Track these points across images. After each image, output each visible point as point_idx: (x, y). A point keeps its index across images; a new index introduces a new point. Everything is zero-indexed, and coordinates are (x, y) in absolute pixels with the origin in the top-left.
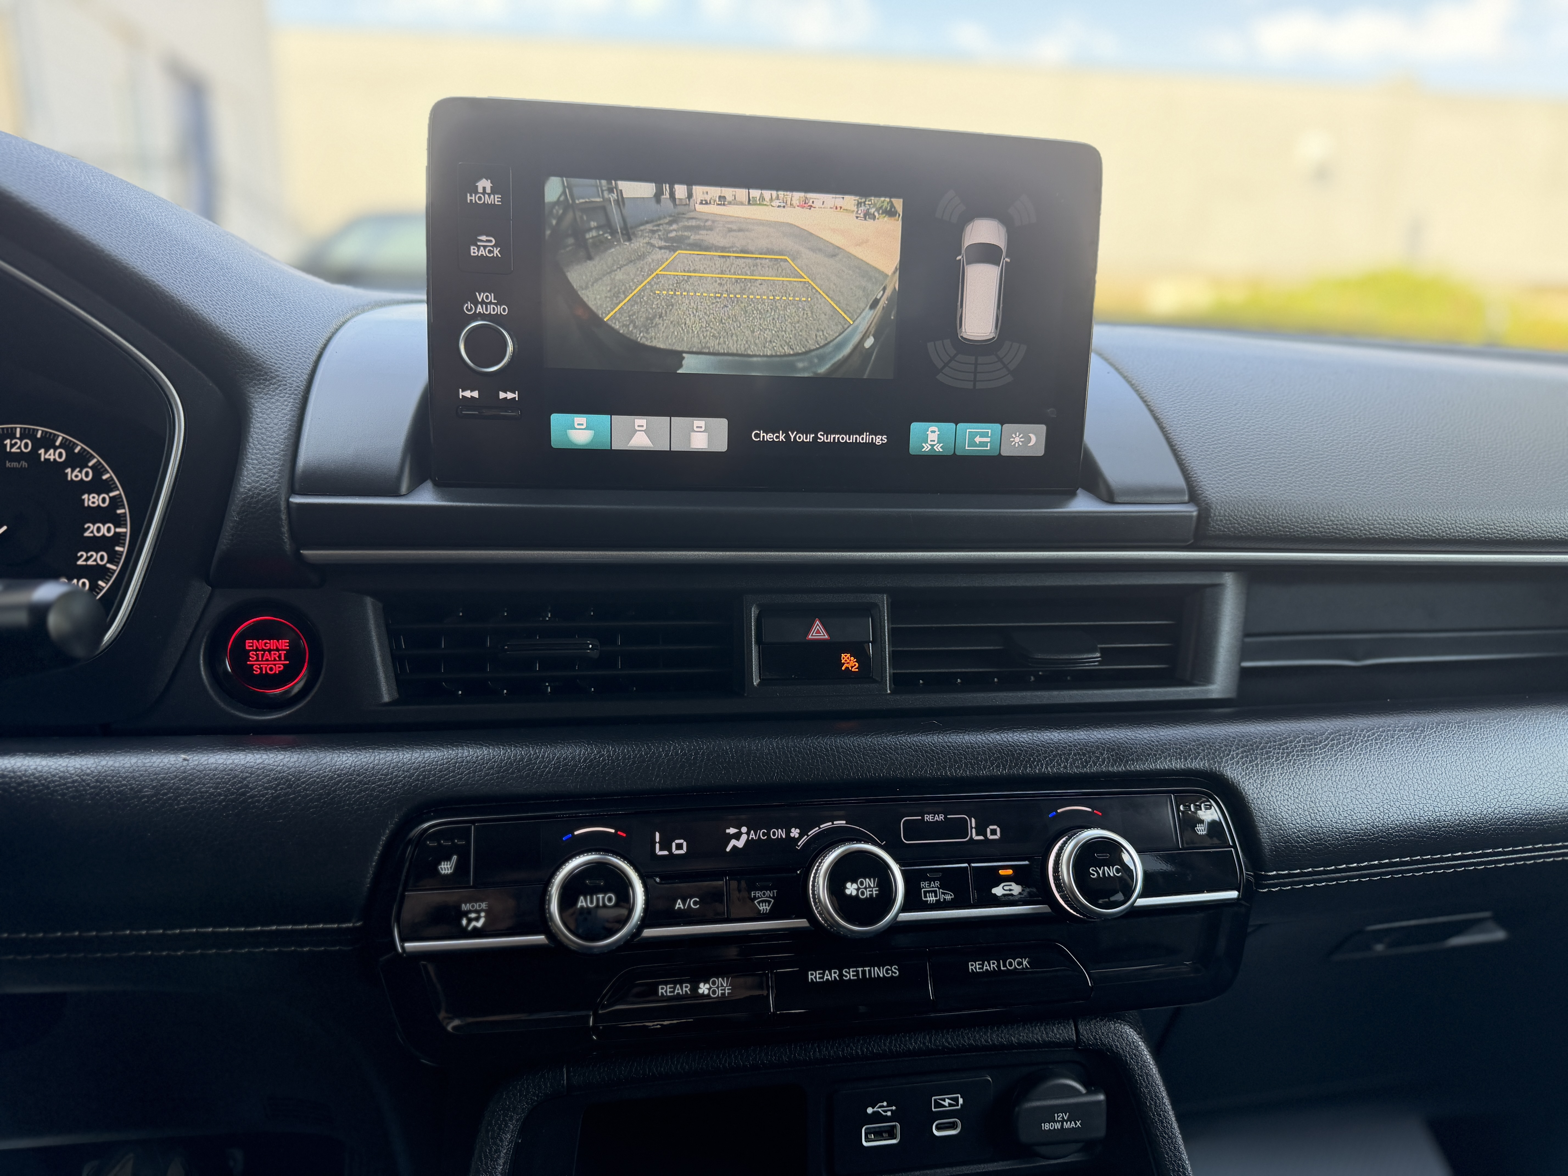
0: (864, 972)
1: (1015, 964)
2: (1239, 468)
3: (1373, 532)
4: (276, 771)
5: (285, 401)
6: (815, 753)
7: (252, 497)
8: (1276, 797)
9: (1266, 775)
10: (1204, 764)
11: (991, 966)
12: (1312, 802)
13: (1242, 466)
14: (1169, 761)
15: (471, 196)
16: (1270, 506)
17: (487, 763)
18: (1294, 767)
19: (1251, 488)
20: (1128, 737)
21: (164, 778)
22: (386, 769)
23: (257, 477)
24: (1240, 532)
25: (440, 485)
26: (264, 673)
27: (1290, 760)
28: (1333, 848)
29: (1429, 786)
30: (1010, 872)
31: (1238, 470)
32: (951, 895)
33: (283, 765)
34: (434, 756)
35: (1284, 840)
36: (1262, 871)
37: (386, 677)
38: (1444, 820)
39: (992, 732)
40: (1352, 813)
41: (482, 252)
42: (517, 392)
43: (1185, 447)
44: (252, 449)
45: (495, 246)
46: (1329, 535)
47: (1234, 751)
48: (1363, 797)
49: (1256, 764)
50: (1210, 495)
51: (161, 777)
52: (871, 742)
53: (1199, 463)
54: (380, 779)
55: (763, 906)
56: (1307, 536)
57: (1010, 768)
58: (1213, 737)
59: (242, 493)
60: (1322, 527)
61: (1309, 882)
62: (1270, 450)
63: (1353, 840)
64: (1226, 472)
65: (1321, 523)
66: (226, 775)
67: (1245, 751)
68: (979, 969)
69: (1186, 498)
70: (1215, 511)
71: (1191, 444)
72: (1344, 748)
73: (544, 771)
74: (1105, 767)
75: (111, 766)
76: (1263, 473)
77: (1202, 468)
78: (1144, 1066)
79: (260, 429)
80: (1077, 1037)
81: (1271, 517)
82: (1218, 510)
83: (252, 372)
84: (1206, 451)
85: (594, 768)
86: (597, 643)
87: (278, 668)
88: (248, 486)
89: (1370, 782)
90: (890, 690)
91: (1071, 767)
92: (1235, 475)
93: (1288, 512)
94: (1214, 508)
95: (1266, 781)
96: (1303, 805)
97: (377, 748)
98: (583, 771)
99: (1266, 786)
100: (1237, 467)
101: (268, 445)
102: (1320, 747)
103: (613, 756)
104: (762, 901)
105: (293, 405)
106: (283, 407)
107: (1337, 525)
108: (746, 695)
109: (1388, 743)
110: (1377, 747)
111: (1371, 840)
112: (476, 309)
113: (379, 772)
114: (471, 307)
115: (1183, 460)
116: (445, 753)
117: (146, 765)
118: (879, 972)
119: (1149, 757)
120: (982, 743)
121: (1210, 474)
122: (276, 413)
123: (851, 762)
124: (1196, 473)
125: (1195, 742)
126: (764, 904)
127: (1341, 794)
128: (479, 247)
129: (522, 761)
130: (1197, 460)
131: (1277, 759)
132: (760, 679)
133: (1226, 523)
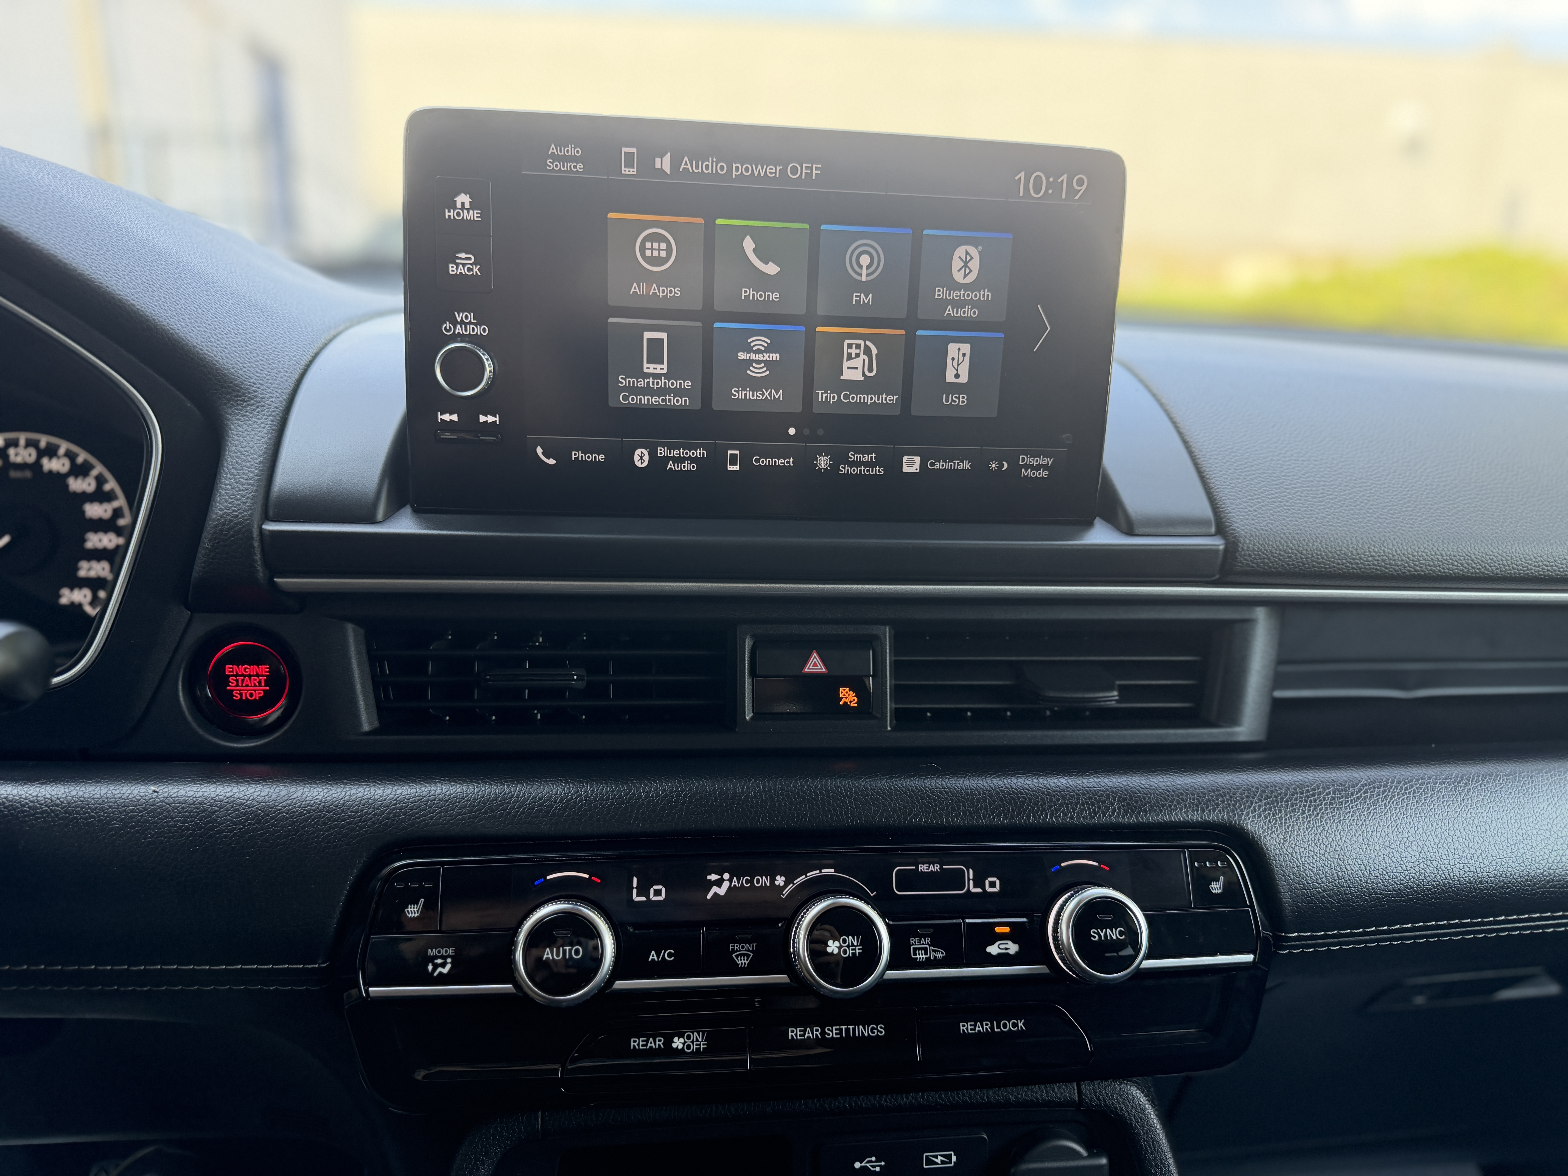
0: (847, 1030)
1: (1010, 1025)
2: (1273, 498)
3: (1418, 568)
4: (245, 806)
5: (262, 423)
6: (803, 797)
7: (224, 524)
8: (1300, 853)
9: (1290, 829)
10: (1223, 817)
11: (984, 1027)
12: (1340, 859)
13: (1276, 495)
14: (1185, 812)
15: (449, 211)
16: (1304, 540)
17: (460, 802)
18: (1321, 822)
19: (1284, 520)
20: (1142, 786)
21: (132, 811)
22: (356, 805)
23: (230, 503)
24: (1270, 567)
25: (420, 510)
26: (244, 698)
27: (1318, 814)
28: (1362, 909)
29: (1471, 845)
30: (1007, 930)
31: (1271, 501)
32: (942, 953)
33: (253, 800)
34: (406, 793)
35: (1307, 900)
36: (1282, 933)
37: (366, 705)
38: (1487, 882)
39: (994, 778)
40: (1384, 873)
41: (461, 270)
42: (498, 415)
43: (1215, 474)
44: (226, 474)
45: (474, 264)
46: (1369, 571)
47: (1256, 803)
48: (1396, 855)
49: (1279, 818)
50: (1238, 528)
51: (129, 810)
52: (864, 786)
53: (1228, 492)
54: (350, 817)
55: (741, 960)
56: (1344, 573)
57: (1012, 817)
58: (1235, 787)
59: (214, 520)
60: (1361, 563)
61: (1335, 945)
62: (1308, 477)
63: (1384, 901)
64: (1258, 502)
65: (1361, 558)
66: (194, 808)
67: (1268, 803)
68: (971, 1030)
69: (1213, 530)
70: (1243, 545)
71: (1220, 471)
72: (1378, 801)
73: (518, 811)
74: (1115, 818)
75: (81, 797)
76: (1299, 503)
77: (1232, 498)
78: (1150, 1130)
79: (235, 453)
80: (1079, 1098)
81: (1304, 552)
82: (1246, 543)
83: (229, 393)
84: (1237, 479)
85: (570, 809)
86: (583, 672)
87: (259, 694)
88: (221, 512)
89: (1405, 839)
90: (890, 727)
91: (1078, 818)
92: (1268, 505)
93: (1324, 546)
94: (1243, 541)
95: (1290, 836)
96: (1329, 862)
97: (349, 783)
98: (558, 812)
99: (1290, 841)
100: (1270, 497)
101: (242, 470)
102: (1351, 800)
103: (590, 797)
104: (741, 955)
105: (271, 427)
106: (260, 429)
107: (1378, 560)
108: (737, 730)
109: (1427, 797)
110: (1415, 801)
111: (1404, 901)
112: (455, 329)
113: (349, 809)
114: (450, 327)
115: (1211, 489)
116: (418, 790)
117: (116, 796)
118: (864, 1031)
119: (1163, 808)
120: (983, 789)
121: (1240, 504)
122: (252, 436)
123: (840, 807)
124: (1224, 504)
125: (1214, 792)
126: (742, 958)
127: (1372, 852)
128: (457, 265)
129: (496, 800)
130: (1226, 488)
131: (1303, 813)
132: (753, 712)
133: (1255, 559)
